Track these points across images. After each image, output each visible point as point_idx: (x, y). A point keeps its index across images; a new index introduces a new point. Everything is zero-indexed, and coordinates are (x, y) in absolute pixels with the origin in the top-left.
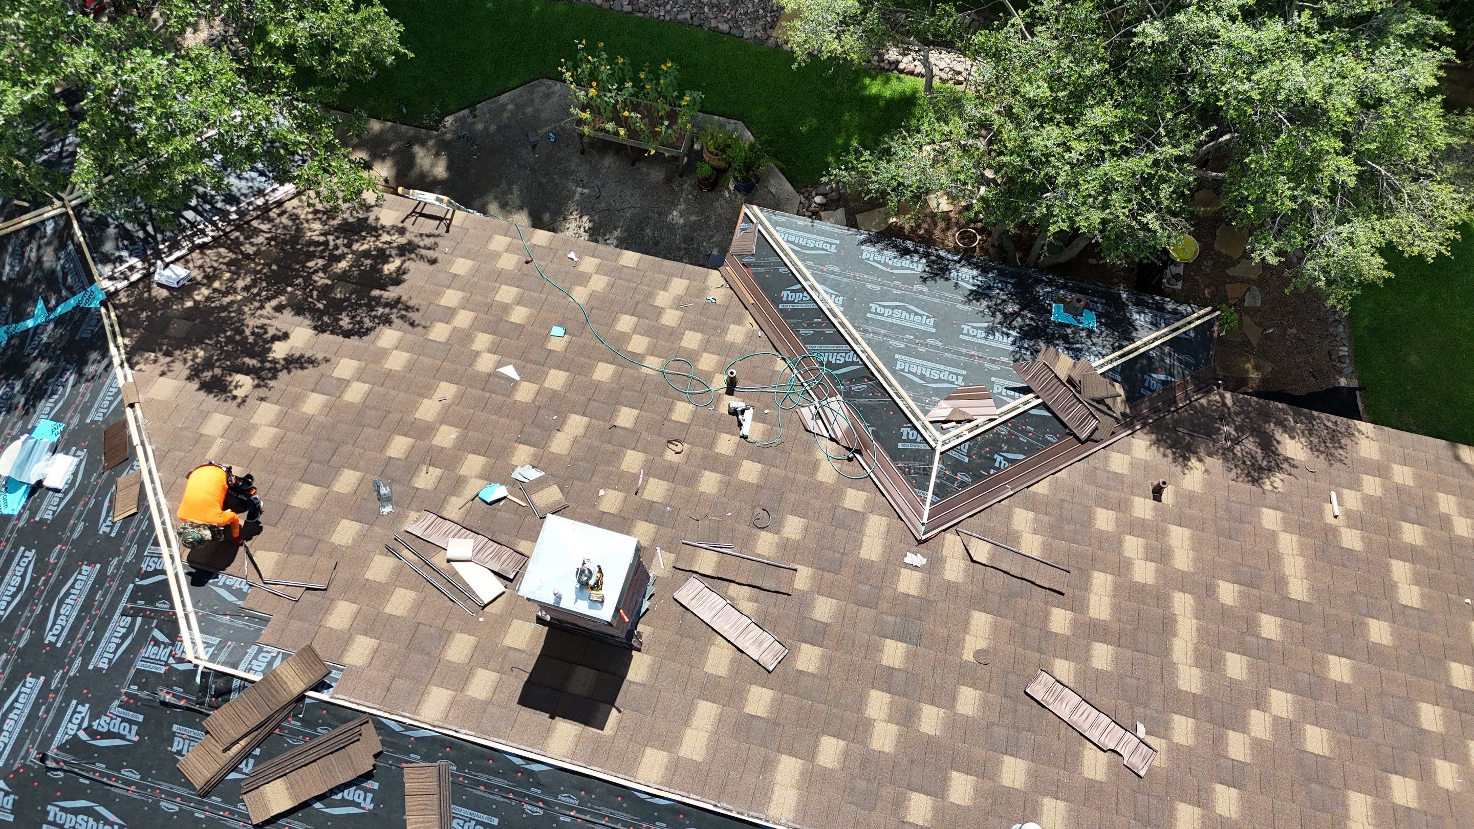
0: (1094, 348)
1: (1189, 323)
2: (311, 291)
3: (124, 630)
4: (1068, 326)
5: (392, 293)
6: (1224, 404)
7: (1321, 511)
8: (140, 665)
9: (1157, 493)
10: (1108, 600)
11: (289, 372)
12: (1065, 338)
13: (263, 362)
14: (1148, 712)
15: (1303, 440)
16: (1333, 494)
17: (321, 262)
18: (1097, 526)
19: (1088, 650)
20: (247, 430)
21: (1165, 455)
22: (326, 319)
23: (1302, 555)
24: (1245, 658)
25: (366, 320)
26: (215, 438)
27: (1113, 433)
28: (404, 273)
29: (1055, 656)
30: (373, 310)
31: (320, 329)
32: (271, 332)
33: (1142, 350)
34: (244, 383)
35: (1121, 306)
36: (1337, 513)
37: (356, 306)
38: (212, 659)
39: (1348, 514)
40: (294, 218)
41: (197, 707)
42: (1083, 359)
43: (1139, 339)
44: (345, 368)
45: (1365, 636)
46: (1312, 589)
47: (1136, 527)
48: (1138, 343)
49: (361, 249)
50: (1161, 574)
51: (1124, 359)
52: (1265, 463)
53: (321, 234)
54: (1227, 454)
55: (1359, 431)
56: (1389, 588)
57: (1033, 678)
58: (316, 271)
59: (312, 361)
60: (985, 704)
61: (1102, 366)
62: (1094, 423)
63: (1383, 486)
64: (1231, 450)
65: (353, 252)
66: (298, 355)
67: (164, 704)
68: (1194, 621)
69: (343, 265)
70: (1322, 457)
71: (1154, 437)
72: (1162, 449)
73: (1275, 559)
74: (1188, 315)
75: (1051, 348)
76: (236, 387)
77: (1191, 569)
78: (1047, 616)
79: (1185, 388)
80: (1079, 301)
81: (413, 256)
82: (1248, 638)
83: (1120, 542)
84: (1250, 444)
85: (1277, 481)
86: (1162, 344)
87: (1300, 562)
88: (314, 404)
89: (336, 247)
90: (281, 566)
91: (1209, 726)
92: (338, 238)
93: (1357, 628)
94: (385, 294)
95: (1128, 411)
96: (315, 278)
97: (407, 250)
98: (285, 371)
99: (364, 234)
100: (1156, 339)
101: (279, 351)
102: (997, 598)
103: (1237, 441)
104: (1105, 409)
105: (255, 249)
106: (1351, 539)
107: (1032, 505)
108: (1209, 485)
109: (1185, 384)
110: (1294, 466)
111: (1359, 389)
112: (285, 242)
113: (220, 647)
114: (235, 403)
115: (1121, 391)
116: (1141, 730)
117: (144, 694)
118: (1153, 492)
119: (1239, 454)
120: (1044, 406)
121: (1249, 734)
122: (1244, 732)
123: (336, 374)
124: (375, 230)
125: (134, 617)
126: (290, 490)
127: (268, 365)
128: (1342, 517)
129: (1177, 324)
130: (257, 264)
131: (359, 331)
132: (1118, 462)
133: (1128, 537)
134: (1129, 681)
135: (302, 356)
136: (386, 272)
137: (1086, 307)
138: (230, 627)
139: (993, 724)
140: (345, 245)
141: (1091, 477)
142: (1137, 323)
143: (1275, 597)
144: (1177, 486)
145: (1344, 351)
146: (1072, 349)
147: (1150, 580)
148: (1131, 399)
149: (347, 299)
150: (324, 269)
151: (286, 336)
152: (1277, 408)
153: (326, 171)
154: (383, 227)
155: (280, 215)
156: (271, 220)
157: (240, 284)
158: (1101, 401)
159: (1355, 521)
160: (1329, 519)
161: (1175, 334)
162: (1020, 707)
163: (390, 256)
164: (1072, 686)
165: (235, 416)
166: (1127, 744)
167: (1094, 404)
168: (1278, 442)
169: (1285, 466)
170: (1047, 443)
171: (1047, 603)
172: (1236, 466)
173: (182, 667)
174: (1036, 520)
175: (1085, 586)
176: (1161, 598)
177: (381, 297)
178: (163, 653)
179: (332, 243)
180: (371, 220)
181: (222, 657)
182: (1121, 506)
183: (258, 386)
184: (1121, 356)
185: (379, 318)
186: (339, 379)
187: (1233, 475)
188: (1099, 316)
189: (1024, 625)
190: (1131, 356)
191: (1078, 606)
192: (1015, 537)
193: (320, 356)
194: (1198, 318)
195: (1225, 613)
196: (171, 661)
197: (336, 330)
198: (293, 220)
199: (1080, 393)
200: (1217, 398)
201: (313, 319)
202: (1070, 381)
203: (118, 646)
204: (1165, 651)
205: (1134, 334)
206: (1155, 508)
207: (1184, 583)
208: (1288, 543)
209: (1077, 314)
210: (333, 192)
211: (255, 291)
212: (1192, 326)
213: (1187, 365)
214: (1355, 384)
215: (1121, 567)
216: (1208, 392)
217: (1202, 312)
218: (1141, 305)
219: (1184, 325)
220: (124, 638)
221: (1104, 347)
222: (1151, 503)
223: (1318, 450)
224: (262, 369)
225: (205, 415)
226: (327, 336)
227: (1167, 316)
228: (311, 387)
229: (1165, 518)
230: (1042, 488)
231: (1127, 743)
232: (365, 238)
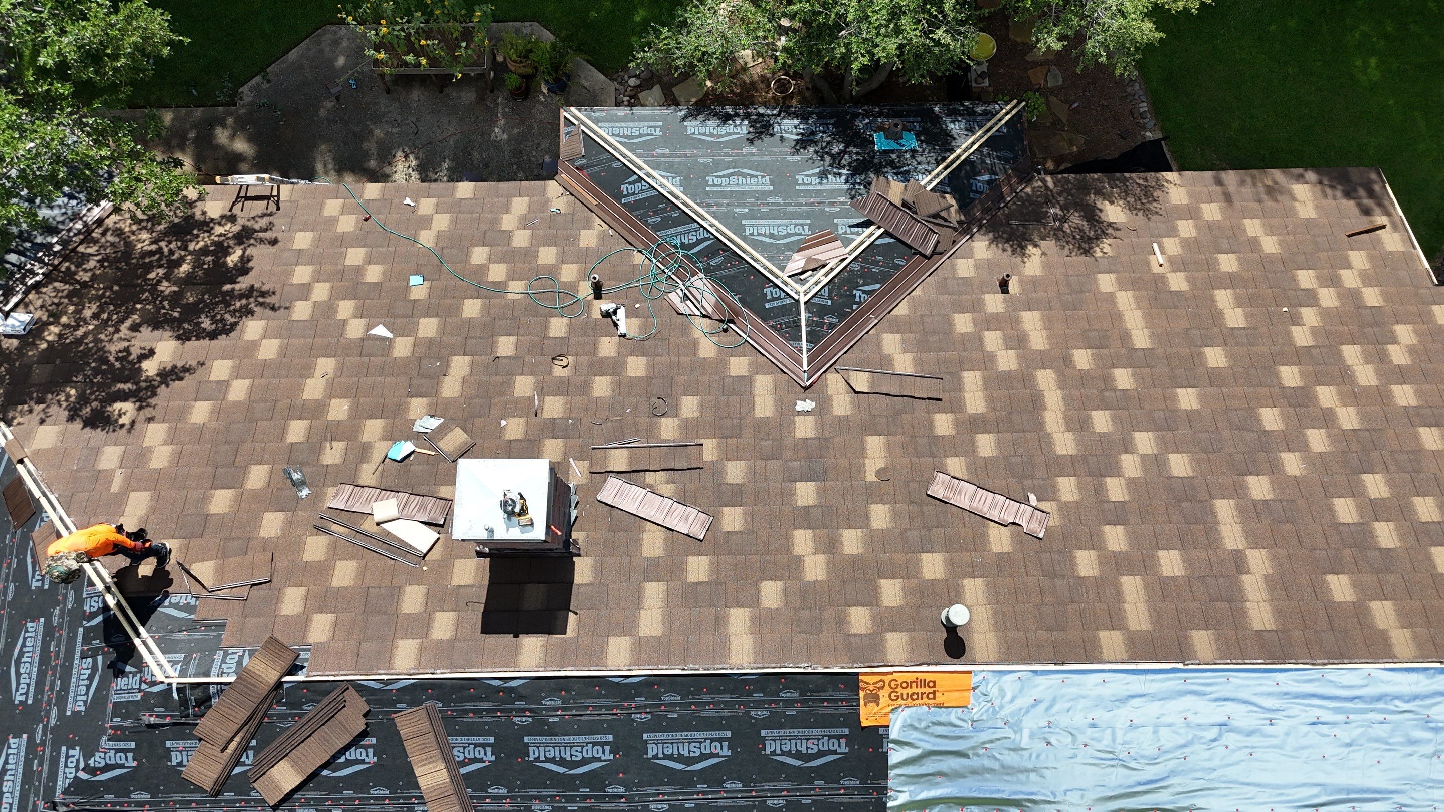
0: (920, 167)
1: (1000, 120)
2: (161, 302)
3: (89, 671)
4: (892, 152)
5: (243, 283)
6: (1047, 188)
7: (1148, 264)
8: (115, 698)
9: (1004, 286)
10: (981, 394)
11: (168, 386)
12: (892, 164)
13: (137, 383)
14: (1036, 482)
15: (1121, 202)
16: (1155, 246)
17: (161, 271)
18: (958, 331)
19: (973, 442)
20: (144, 454)
21: (1004, 250)
22: (186, 326)
23: (1139, 308)
24: (1107, 412)
25: (227, 316)
26: (114, 471)
27: (954, 242)
28: (249, 260)
29: (946, 456)
30: (230, 305)
31: (184, 337)
32: (135, 352)
33: (963, 158)
34: (126, 409)
35: (936, 119)
36: (1161, 262)
37: (211, 306)
38: (183, 674)
39: (1171, 260)
40: (119, 232)
41: (183, 720)
42: (912, 180)
43: (959, 147)
44: (220, 369)
45: (1203, 364)
46: (1153, 335)
47: (990, 322)
48: (958, 151)
49: (197, 247)
50: (1021, 358)
51: (949, 170)
52: (1092, 233)
53: (152, 243)
54: (1058, 234)
55: (1167, 181)
56: (1217, 316)
57: (930, 480)
58: (159, 282)
59: (187, 370)
60: (896, 515)
61: (930, 182)
62: (935, 238)
63: (1196, 226)
64: (1060, 229)
65: (190, 253)
66: (169, 368)
67: (150, 726)
68: (1059, 392)
69: (185, 267)
70: (1140, 213)
71: (991, 235)
72: (1000, 245)
73: (1117, 317)
74: (997, 113)
75: (881, 178)
76: (120, 416)
77: (1048, 347)
78: (931, 424)
79: (1009, 181)
80: (896, 125)
81: (252, 241)
82: (1107, 394)
83: (981, 340)
84: (1076, 219)
85: (1106, 247)
86: (980, 146)
87: (1138, 313)
88: (200, 412)
89: (172, 252)
90: (220, 572)
91: (1089, 479)
92: (170, 242)
93: (1197, 359)
94: (237, 287)
95: (963, 218)
96: (161, 288)
97: (244, 236)
98: (163, 386)
99: (195, 232)
100: (973, 143)
101: (150, 368)
102: (885, 419)
103: (1064, 220)
104: (941, 221)
105: (89, 274)
106: (1178, 282)
107: (897, 327)
108: (1047, 266)
109: (1009, 178)
110: (1118, 229)
111: (1164, 139)
112: (117, 260)
113: (186, 662)
114: (124, 430)
115: (953, 202)
116: (1033, 498)
117: (128, 723)
118: (1001, 286)
119: (1069, 231)
120: (887, 234)
121: (1123, 476)
122: (1119, 476)
123: (213, 378)
124: (206, 225)
125: (94, 656)
126: (205, 500)
127: (143, 385)
128: (1166, 265)
129: (989, 124)
130: (100, 289)
131: (226, 329)
132: (964, 268)
133: (987, 334)
134: (1013, 460)
135: (175, 367)
136: (231, 264)
137: (905, 129)
138: (190, 641)
139: (905, 530)
140: (179, 248)
141: (943, 288)
142: (954, 132)
143: (1123, 351)
144: (1020, 274)
145: (1144, 107)
146: (901, 173)
147: (1014, 367)
148: (963, 206)
149: (201, 301)
150: (167, 277)
151: (152, 353)
152: (1094, 180)
153: (138, 180)
154: (212, 220)
155: (104, 234)
156: (96, 241)
157: (87, 313)
158: (936, 216)
159: (1176, 264)
160: (1156, 269)
161: (989, 134)
162: (925, 508)
163: (229, 247)
164: (966, 478)
165: (126, 444)
166: (1022, 515)
167: (931, 219)
168: (1101, 210)
169: (1110, 231)
170: (898, 267)
171: (928, 412)
172: (1068, 243)
173: (156, 689)
174: (903, 341)
175: (959, 387)
176: (1025, 379)
177: (233, 290)
178: (134, 682)
179: (166, 250)
180: (198, 215)
181: (191, 669)
182: (976, 307)
183: (140, 408)
184: (946, 168)
185: (239, 310)
186: (218, 382)
187: (1066, 251)
188: (917, 136)
189: (913, 436)
190: (954, 166)
191: (956, 407)
192: (888, 360)
193: (193, 363)
194: (1007, 114)
195: (1084, 378)
196: (144, 686)
197: (201, 334)
198: (119, 235)
199: (916, 213)
200: (1040, 183)
201: (173, 329)
202: (905, 204)
203: (88, 687)
204: (1040, 425)
205: (953, 144)
206: (1005, 301)
207: (1043, 360)
208: (1125, 300)
209: (897, 137)
210: (153, 200)
211: (105, 316)
212: (1003, 122)
213: (1007, 160)
214: (1159, 135)
215: (987, 362)
216: (1029, 181)
217: (1008, 107)
218: (953, 114)
219: (996, 124)
220: (91, 678)
221: (928, 163)
222: (1000, 297)
223: (1136, 208)
224: (139, 390)
225: (97, 452)
226: (193, 344)
227: (979, 119)
228: (193, 396)
229: (1015, 307)
230: (902, 309)
231: (1023, 513)
232: (197, 236)
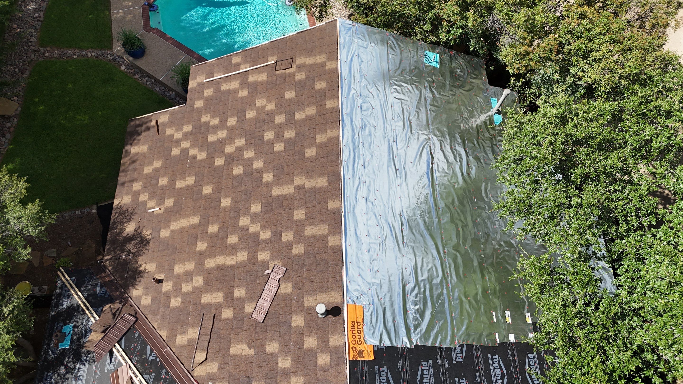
0: (84, 323)
1: (67, 280)
4: (72, 338)
6: (111, 259)
7: (158, 215)
9: (159, 281)
10: (214, 294)
12: (79, 339)
14: (260, 270)
15: (125, 225)
16: (149, 211)
18: (179, 305)
19: (238, 299)
21: (140, 281)
23: (179, 220)
24: (229, 236)
27: (131, 306)
29: (244, 313)
33: (84, 300)
35: (59, 314)
36: (158, 209)
39: (158, 205)
42: (91, 328)
43: (77, 302)
45: (210, 195)
46: (194, 215)
47: (177, 289)
48: (80, 302)
50: (198, 274)
51: (90, 307)
52: (139, 239)
54: (136, 255)
55: (119, 204)
56: (188, 188)
57: (255, 320)
60: (272, 339)
61: (94, 318)
62: (127, 316)
63: (143, 193)
64: (134, 253)
68: (217, 258)
70: (133, 217)
71: (130, 288)
72: (137, 283)
73: (183, 230)
74: (63, 282)
75: (86, 345)
77: (194, 262)
78: (227, 320)
79: (104, 277)
80: (57, 336)
82: (220, 236)
83: (185, 294)
84: (130, 246)
85: (147, 233)
86: (80, 291)
87: (182, 221)
91: (260, 246)
93: (207, 197)
95: (118, 301)
100: (77, 295)
102: (222, 344)
103: (129, 252)
104: (118, 312)
106: (169, 203)
107: (173, 337)
108: (152, 260)
109: (101, 278)
110: (139, 228)
111: (97, 204)
115: (107, 306)
116: (267, 272)
118: (159, 283)
119: (136, 250)
120: (119, 342)
121: (259, 232)
128: (160, 207)
129: (68, 286)
132: (146, 301)
133: (183, 290)
134: (248, 280)
137: (60, 331)
139: (280, 334)
141: (155, 312)
142: (68, 304)
143: (200, 228)
144: (154, 273)
145: (78, 212)
146: (86, 334)
147: (202, 278)
148: (111, 301)
152: (111, 237)
158: (114, 315)
159: (161, 202)
160: (162, 211)
161: (74, 286)
162: (270, 324)
164: (256, 303)
166: (275, 277)
167: (116, 317)
168: (128, 234)
169: (139, 231)
170: (140, 336)
171: (220, 321)
172: (141, 250)
174: (181, 333)
175: (209, 305)
176: (209, 272)
182: (168, 296)
184: (88, 309)
187: (146, 251)
188: (66, 324)
189: (232, 329)
190: (88, 305)
191: (219, 307)
192: (191, 342)
194: (64, 277)
195: (211, 246)
199: (110, 325)
200: (108, 262)
202: (104, 332)
204: (232, 267)
205: (75, 305)
206: (167, 281)
207: (200, 264)
208: (174, 226)
209: (65, 335)
212: (69, 279)
213: (91, 278)
214: (95, 207)
215: (197, 291)
216: (105, 267)
217: (61, 276)
218: (57, 305)
219: (69, 283)
221: (83, 319)
222: (164, 283)
223: (130, 219)
227: (64, 291)
229: (171, 276)
230: (164, 334)
